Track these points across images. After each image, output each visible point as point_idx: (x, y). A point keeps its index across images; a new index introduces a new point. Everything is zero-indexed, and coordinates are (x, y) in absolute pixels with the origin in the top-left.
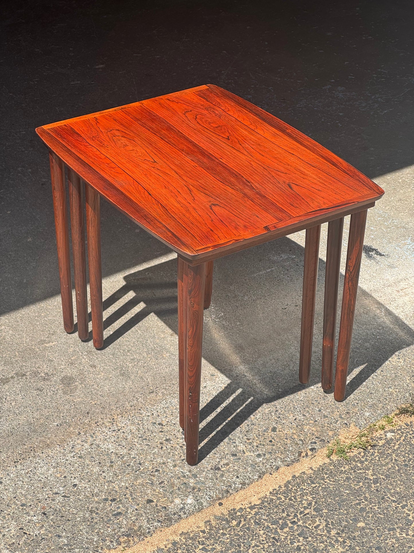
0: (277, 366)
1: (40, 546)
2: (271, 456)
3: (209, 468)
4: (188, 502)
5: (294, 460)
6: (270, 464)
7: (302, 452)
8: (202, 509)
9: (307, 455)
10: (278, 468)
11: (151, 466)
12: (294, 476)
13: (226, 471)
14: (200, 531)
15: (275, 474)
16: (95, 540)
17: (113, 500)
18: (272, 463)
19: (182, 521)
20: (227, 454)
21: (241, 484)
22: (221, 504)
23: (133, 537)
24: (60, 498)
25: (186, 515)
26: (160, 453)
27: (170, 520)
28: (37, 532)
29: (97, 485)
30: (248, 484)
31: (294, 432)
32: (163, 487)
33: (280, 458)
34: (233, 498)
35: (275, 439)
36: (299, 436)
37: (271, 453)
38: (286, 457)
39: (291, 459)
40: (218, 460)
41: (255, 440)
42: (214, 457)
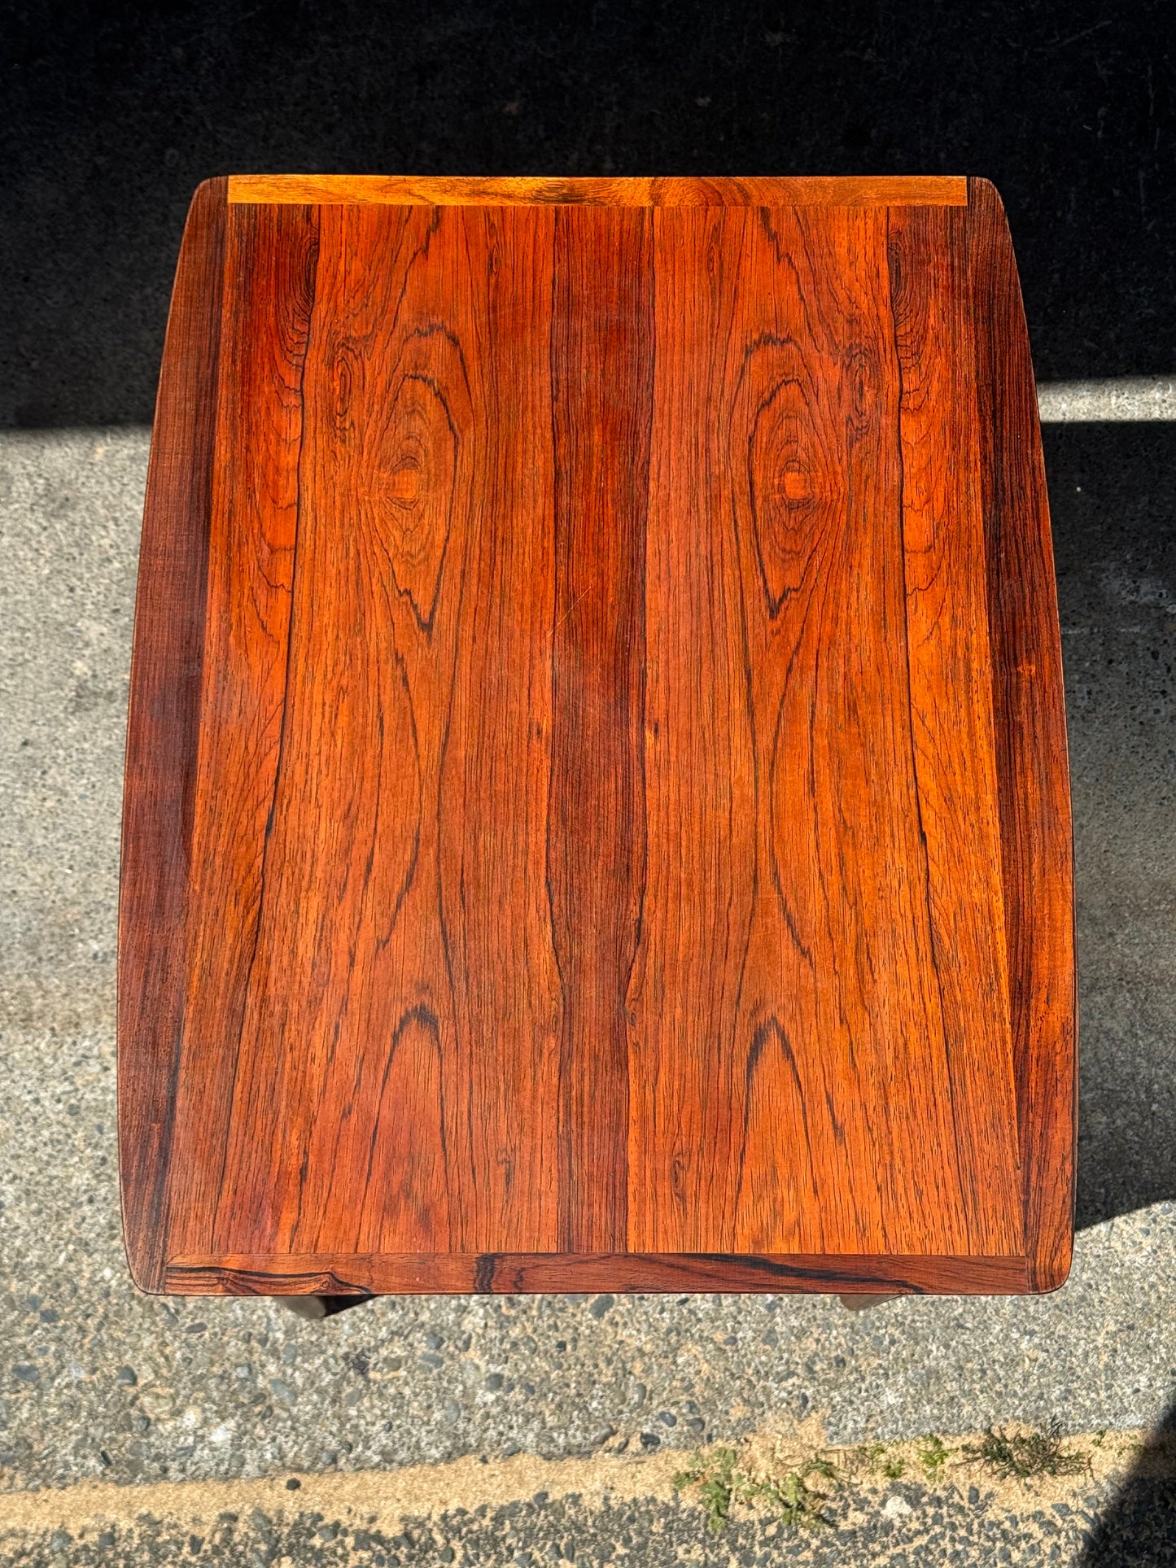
2: (525, 1401)
3: (342, 1350)
4: (212, 1439)
5: (575, 1450)
6: (501, 1428)
7: (613, 1433)
9: (622, 1448)
10: (514, 1451)
12: (543, 1496)
13: (374, 1388)
15: (497, 1466)
18: (512, 1428)
19: (164, 1486)
20: (422, 1325)
21: (384, 1453)
22: (293, 1485)
25: (181, 1476)
27: (134, 1467)
30: (401, 1464)
31: (648, 1348)
33: (543, 1422)
34: (336, 1483)
35: (581, 1343)
36: (647, 1371)
37: (531, 1390)
38: (560, 1427)
39: (569, 1443)
40: (383, 1333)
41: (524, 1317)
42: (384, 1314)
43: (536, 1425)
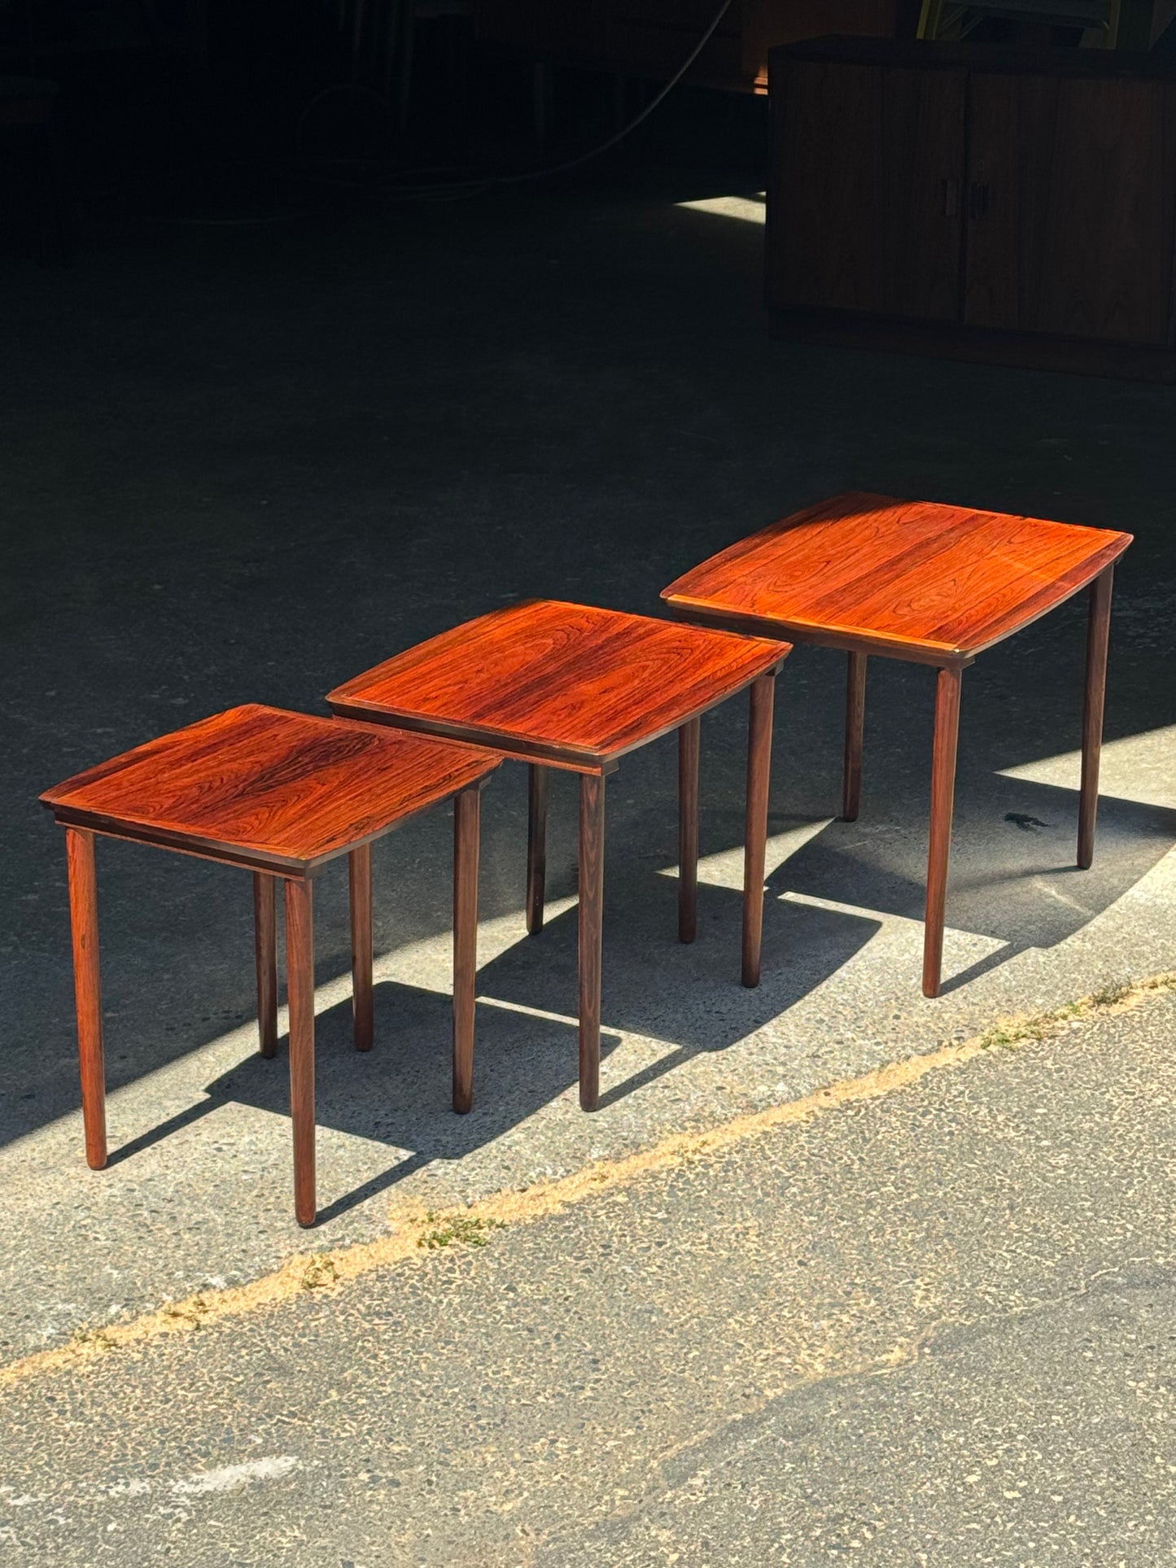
2: (897, 1044)
4: (779, 1090)
5: (932, 1050)
6: (895, 1053)
7: (943, 1041)
8: (800, 1098)
9: (951, 1045)
10: (908, 1058)
12: (934, 1067)
13: (830, 1059)
14: (802, 1120)
15: (905, 1064)
18: (900, 1051)
19: (772, 1110)
20: (829, 1042)
21: (855, 1072)
22: (827, 1094)
23: (703, 1123)
25: (777, 1104)
27: (756, 1107)
30: (866, 1073)
34: (845, 1088)
37: (895, 1041)
38: (919, 1046)
39: (928, 1049)
40: (816, 1048)
42: (809, 1045)
43: (909, 1048)
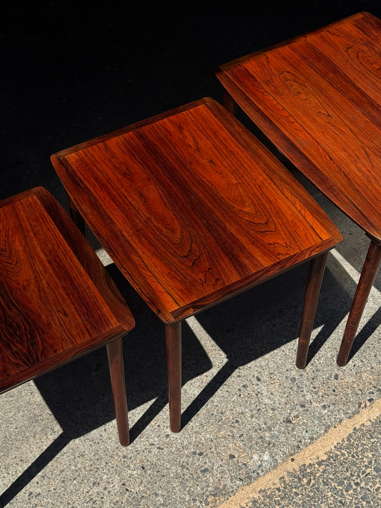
0: (336, 303)
1: (140, 505)
2: (335, 408)
3: (282, 421)
4: (265, 459)
5: (355, 412)
6: (334, 417)
7: (361, 403)
8: (277, 466)
9: (366, 406)
10: (341, 421)
11: (232, 416)
12: (355, 429)
13: (296, 425)
14: (276, 488)
15: (339, 427)
16: (187, 499)
17: (201, 454)
18: (336, 415)
19: (260, 479)
20: (297, 404)
21: (310, 439)
22: (293, 460)
23: (219, 496)
24: (155, 450)
25: (263, 473)
26: (239, 402)
27: (250, 478)
28: (137, 489)
29: (186, 436)
30: (316, 439)
31: (354, 380)
32: (242, 441)
33: (343, 410)
34: (303, 453)
35: (338, 388)
36: (358, 385)
37: (334, 404)
38: (348, 409)
39: (352, 411)
40: (289, 411)
41: (320, 389)
42: (286, 407)
43: (341, 411)
